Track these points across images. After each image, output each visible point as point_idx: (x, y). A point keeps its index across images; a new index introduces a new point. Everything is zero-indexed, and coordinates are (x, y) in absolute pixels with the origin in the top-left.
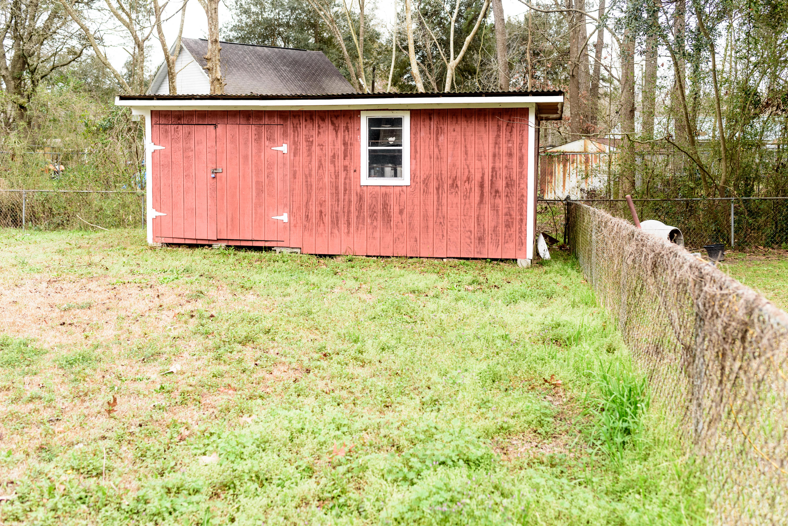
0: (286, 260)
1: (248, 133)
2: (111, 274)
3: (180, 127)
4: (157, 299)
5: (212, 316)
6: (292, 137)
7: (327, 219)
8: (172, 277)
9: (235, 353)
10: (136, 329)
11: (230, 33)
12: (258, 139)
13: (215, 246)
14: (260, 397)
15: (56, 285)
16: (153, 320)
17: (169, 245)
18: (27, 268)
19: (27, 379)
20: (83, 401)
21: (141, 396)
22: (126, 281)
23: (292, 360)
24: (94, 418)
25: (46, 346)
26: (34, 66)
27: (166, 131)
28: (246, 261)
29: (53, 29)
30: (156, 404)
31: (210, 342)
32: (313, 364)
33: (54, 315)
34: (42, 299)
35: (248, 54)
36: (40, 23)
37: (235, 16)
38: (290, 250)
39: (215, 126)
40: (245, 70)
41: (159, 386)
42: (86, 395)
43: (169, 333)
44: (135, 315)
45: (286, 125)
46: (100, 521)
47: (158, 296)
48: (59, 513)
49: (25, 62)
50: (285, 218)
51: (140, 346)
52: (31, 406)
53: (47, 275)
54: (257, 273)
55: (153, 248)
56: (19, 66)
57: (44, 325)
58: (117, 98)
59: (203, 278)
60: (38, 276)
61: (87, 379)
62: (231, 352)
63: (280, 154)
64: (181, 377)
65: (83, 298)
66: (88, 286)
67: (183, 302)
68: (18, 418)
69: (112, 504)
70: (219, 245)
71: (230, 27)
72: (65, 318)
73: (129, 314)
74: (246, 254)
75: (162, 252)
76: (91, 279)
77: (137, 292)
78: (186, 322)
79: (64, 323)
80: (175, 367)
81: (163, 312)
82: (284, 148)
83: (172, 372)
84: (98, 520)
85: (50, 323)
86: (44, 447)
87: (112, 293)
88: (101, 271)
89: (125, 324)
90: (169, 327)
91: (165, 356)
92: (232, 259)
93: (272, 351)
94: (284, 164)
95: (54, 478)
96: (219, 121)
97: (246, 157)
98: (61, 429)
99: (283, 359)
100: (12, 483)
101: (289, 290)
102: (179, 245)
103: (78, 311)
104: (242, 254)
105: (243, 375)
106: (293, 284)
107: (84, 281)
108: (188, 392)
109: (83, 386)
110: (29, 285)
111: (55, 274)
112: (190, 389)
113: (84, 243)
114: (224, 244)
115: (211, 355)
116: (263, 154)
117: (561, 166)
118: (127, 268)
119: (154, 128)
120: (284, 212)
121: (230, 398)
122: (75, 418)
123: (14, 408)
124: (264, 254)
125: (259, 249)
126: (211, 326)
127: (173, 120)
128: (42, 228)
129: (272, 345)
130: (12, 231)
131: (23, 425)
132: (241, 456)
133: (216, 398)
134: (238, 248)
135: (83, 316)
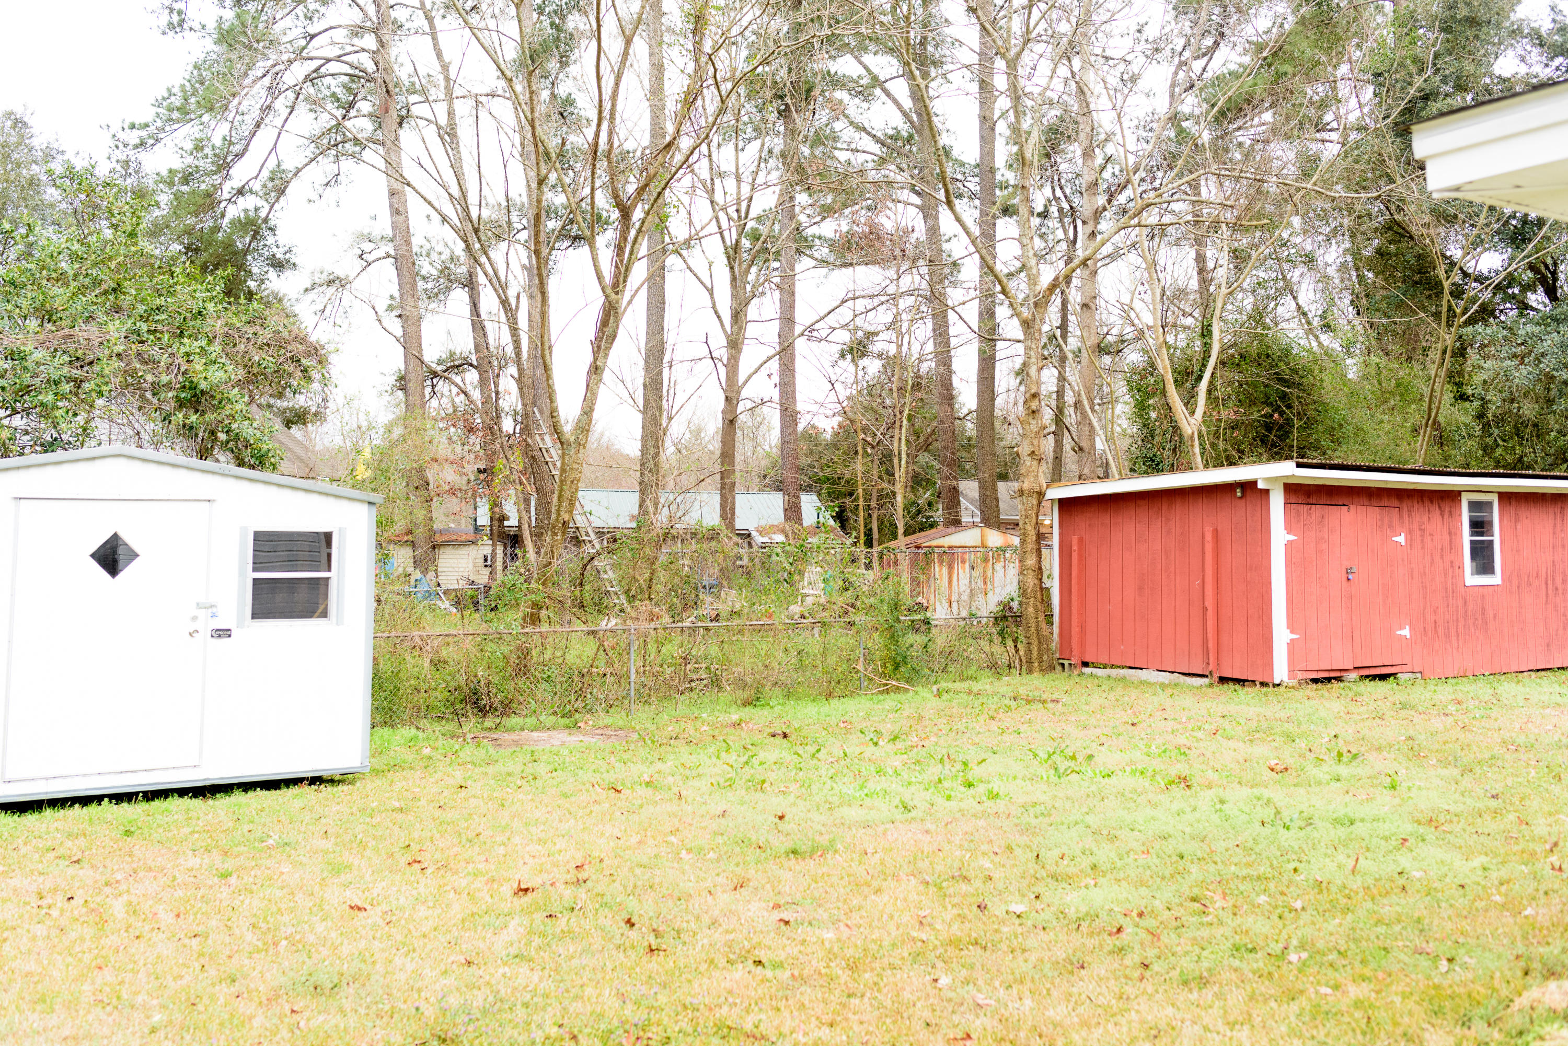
1: (1373, 518)
6: (1407, 523)
7: (1441, 631)
12: (1381, 526)
13: (1347, 677)
27: (1298, 514)
39: (1348, 508)
45: (1402, 509)
50: (1406, 632)
63: (1399, 547)
70: (1350, 675)
82: (1401, 539)
94: (1403, 560)
97: (1373, 551)
102: (1318, 680)
114: (1357, 674)
116: (1386, 545)
117: (945, 570)
119: (1286, 509)
120: (1406, 624)
124: (1389, 683)
127: (1303, 497)
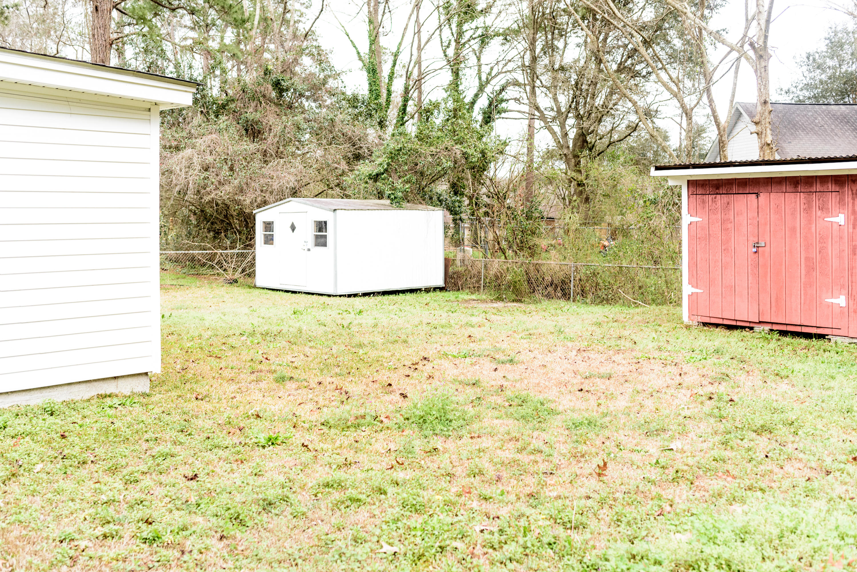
0: (840, 350)
1: (796, 202)
2: (638, 348)
3: (718, 196)
4: (678, 377)
5: (731, 400)
6: (850, 205)
8: (700, 357)
9: (745, 440)
10: (649, 403)
11: (801, 93)
12: (808, 209)
13: (758, 328)
14: (761, 489)
15: (585, 354)
16: (668, 397)
17: (705, 324)
18: (562, 336)
19: (536, 434)
20: (579, 462)
21: (635, 467)
22: (651, 357)
23: (812, 458)
24: (585, 478)
25: (561, 408)
26: (593, 143)
27: (703, 202)
28: (790, 348)
29: (611, 106)
30: (645, 476)
31: (722, 426)
32: (836, 465)
33: (575, 381)
34: (569, 366)
35: (819, 115)
36: (599, 101)
37: (806, 74)
38: (848, 340)
39: (757, 195)
40: (816, 133)
41: (655, 461)
42: (583, 456)
43: (681, 412)
44: (651, 390)
45: (842, 192)
46: (561, 567)
47: (680, 375)
48: (528, 551)
49: (585, 141)
50: (842, 301)
51: (648, 420)
52: (532, 457)
53: (578, 344)
54: (800, 361)
55: (688, 327)
56: (579, 144)
57: (563, 389)
58: (653, 169)
59: (734, 361)
60: (570, 344)
61: (588, 443)
62: (742, 440)
63: (835, 226)
64: (679, 455)
65: (605, 370)
66: (613, 358)
67: (705, 382)
68: (519, 465)
69: (576, 556)
70: (762, 328)
71: (801, 86)
72: (584, 385)
73: (645, 389)
74: (793, 341)
75: (696, 331)
76: (618, 352)
77: (660, 368)
78: (702, 403)
79: (582, 390)
80: (676, 445)
81: (680, 390)
82: (841, 219)
83: (672, 449)
84: (559, 566)
85: (569, 388)
86: (534, 494)
87: (634, 367)
88: (629, 345)
89: (639, 398)
90: (682, 406)
91: (670, 433)
92: (773, 344)
93: (790, 445)
94: (841, 238)
95: (532, 521)
96: (762, 189)
97: (793, 230)
98: (552, 482)
99: (801, 456)
100: (498, 518)
101: (832, 383)
102: (717, 325)
103: (598, 379)
104: (787, 340)
105: (748, 464)
106: (840, 378)
107: (611, 352)
108: (682, 471)
109: (582, 448)
110: (560, 351)
111: (586, 344)
112: (685, 468)
113: (621, 317)
114: (767, 328)
115: (718, 438)
116: (814, 225)
118: (655, 344)
119: (691, 199)
120: (840, 294)
121: (727, 484)
122: (567, 474)
123: (518, 456)
124: (814, 342)
125: (808, 336)
126: (728, 410)
127: (711, 189)
128: (588, 301)
129: (793, 439)
130: (562, 303)
131: (522, 472)
132: (713, 540)
133: (711, 482)
134: (783, 333)
135: (601, 385)
